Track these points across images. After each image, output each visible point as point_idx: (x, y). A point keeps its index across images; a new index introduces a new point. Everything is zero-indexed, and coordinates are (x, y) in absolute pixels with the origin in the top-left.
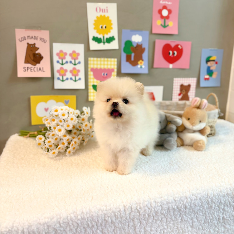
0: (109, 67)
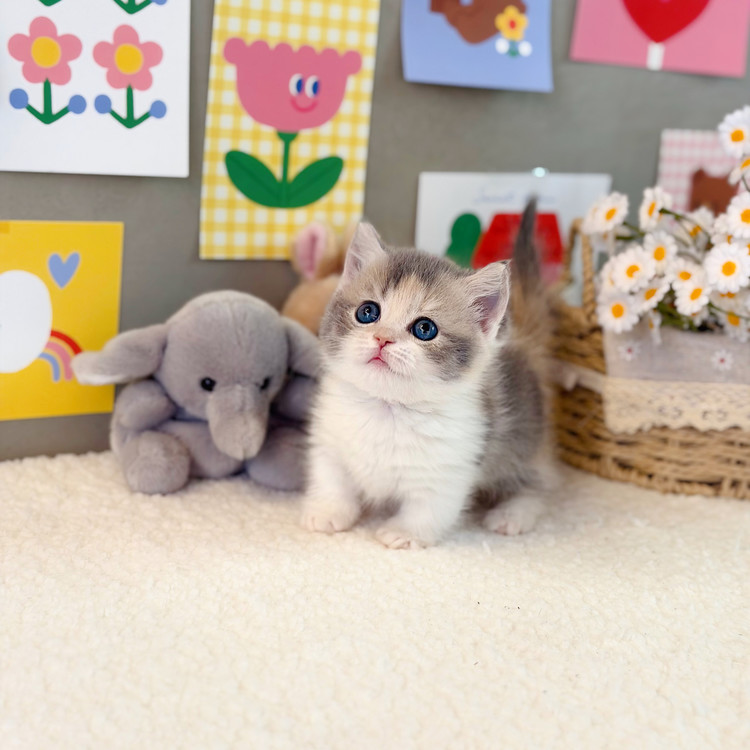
0: (334, 39)
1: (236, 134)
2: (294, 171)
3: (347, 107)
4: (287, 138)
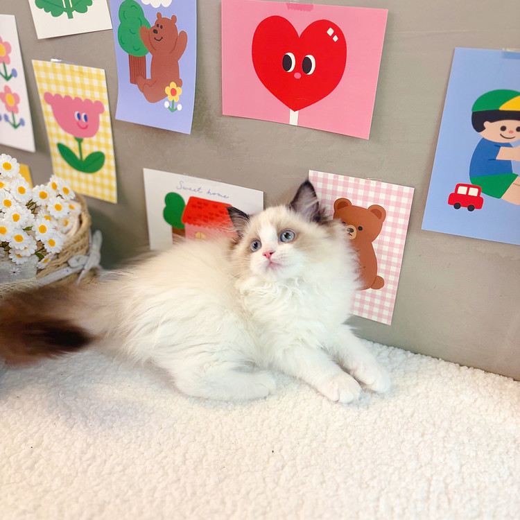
0: (88, 95)
1: (58, 136)
2: (85, 156)
3: (101, 129)
4: (80, 141)
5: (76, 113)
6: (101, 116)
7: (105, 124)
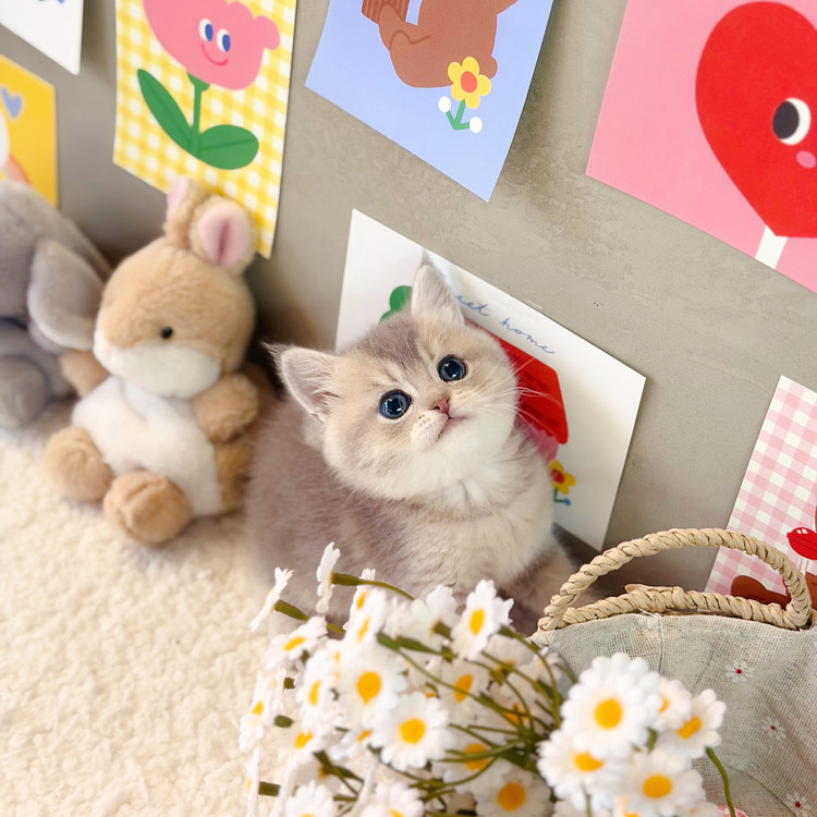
1: (146, 55)
3: (261, 81)
4: (200, 87)
5: (204, 23)
6: (267, 54)
7: (273, 76)
